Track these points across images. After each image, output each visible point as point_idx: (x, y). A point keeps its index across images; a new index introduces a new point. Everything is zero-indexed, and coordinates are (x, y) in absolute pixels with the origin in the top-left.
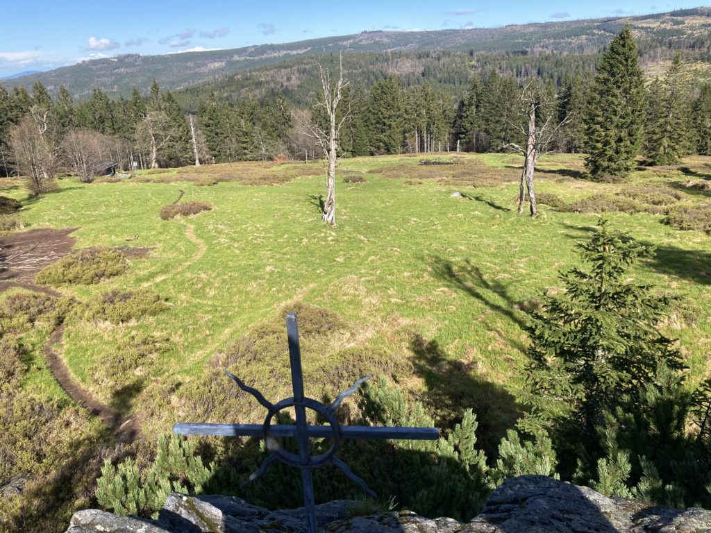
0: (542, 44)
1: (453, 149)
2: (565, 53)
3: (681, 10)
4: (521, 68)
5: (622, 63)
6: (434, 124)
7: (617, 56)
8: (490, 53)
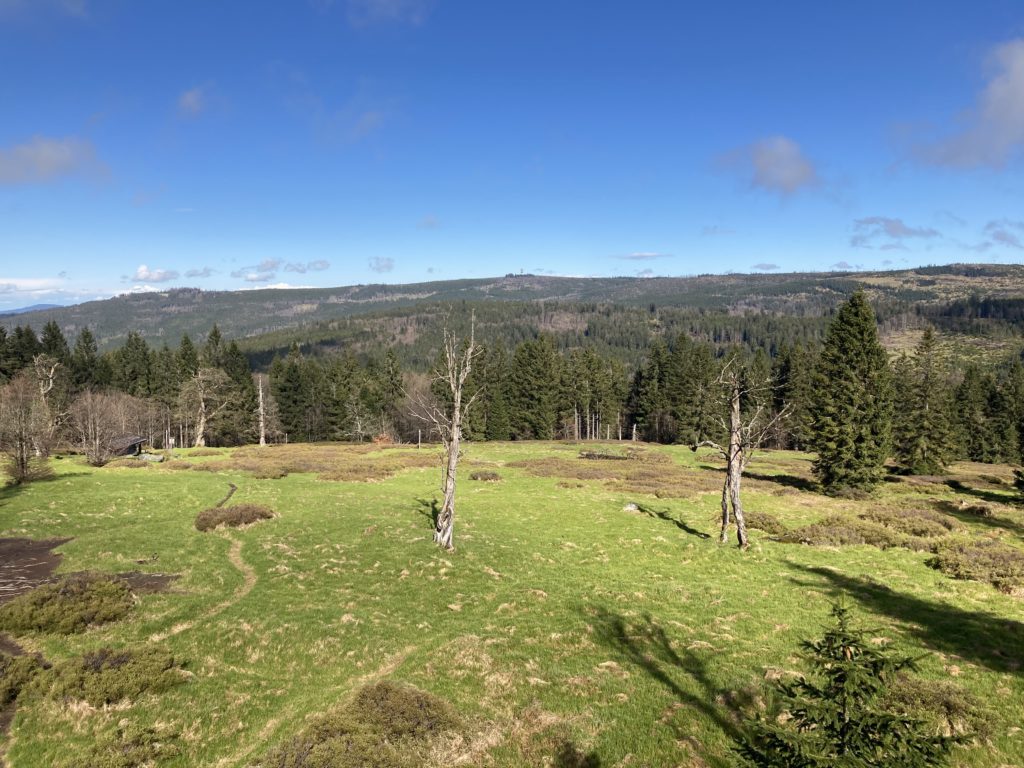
0: (747, 301)
1: (627, 436)
2: (779, 314)
3: (929, 268)
4: (720, 330)
5: (855, 337)
6: (600, 400)
7: (849, 328)
8: (677, 309)
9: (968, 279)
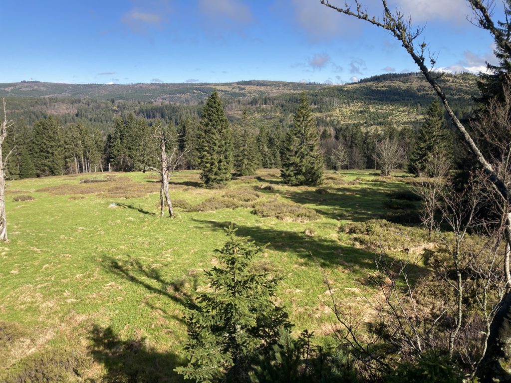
0: (162, 97)
1: (106, 170)
2: (178, 104)
3: (243, 81)
5: (215, 113)
6: (89, 152)
7: (212, 109)
8: (126, 102)
9: (258, 87)
